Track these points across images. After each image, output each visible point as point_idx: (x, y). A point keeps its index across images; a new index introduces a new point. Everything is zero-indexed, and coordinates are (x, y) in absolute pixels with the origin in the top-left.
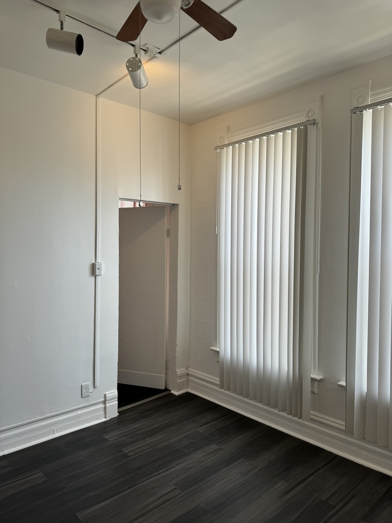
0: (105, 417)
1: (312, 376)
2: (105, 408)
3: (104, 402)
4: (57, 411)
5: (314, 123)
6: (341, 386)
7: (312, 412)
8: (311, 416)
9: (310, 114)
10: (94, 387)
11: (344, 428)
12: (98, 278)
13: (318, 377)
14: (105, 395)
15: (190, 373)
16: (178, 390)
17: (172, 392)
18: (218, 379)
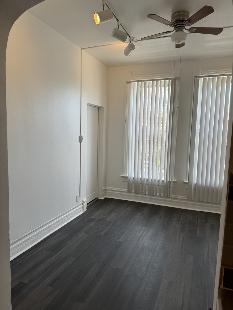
0: (83, 211)
1: (173, 181)
2: (83, 206)
3: (83, 204)
4: (69, 209)
5: (179, 79)
6: (186, 183)
7: (173, 195)
8: (173, 197)
9: (175, 75)
10: (80, 197)
11: (187, 199)
12: (81, 143)
13: (175, 181)
14: (83, 200)
15: (106, 189)
16: (103, 197)
17: (99, 198)
18: (127, 190)
